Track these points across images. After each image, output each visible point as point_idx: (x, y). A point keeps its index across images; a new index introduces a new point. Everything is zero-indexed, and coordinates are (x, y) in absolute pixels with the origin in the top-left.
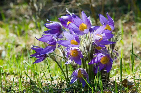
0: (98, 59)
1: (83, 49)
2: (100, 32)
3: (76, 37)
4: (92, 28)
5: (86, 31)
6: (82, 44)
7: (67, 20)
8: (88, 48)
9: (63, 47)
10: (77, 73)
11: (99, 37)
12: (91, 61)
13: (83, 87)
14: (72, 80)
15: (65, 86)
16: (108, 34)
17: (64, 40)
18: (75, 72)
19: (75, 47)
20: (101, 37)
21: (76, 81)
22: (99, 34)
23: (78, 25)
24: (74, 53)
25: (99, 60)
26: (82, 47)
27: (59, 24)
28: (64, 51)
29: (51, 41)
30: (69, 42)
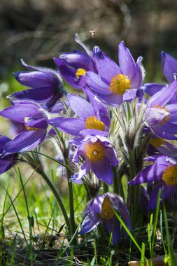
0: (155, 172)
1: (117, 141)
2: (165, 100)
3: (100, 111)
4: (142, 90)
5: (130, 95)
6: (115, 130)
7: (77, 65)
8: (130, 141)
9: (64, 134)
10: (100, 207)
11: (162, 111)
12: (139, 177)
14: (86, 225)
17: (67, 116)
18: (95, 202)
19: (98, 137)
20: (167, 114)
21: (95, 226)
22: (160, 104)
23: (108, 79)
24: (95, 153)
26: (115, 137)
27: (54, 75)
28: (67, 145)
29: (34, 119)
30: (81, 123)
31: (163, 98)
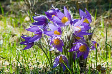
1: (65, 38)
2: (80, 24)
3: (58, 29)
4: (72, 21)
5: (67, 23)
6: (64, 35)
7: (52, 14)
8: (69, 38)
9: (48, 36)
10: (59, 59)
11: (78, 28)
13: (64, 71)
14: (55, 65)
15: (49, 70)
16: (86, 26)
17: (49, 30)
18: (58, 57)
19: (58, 37)
21: (58, 65)
22: (78, 26)
23: (61, 18)
24: (57, 42)
25: (78, 48)
26: (64, 37)
27: (45, 17)
28: (49, 40)
29: (37, 31)
30: (53, 32)
31: (79, 24)
